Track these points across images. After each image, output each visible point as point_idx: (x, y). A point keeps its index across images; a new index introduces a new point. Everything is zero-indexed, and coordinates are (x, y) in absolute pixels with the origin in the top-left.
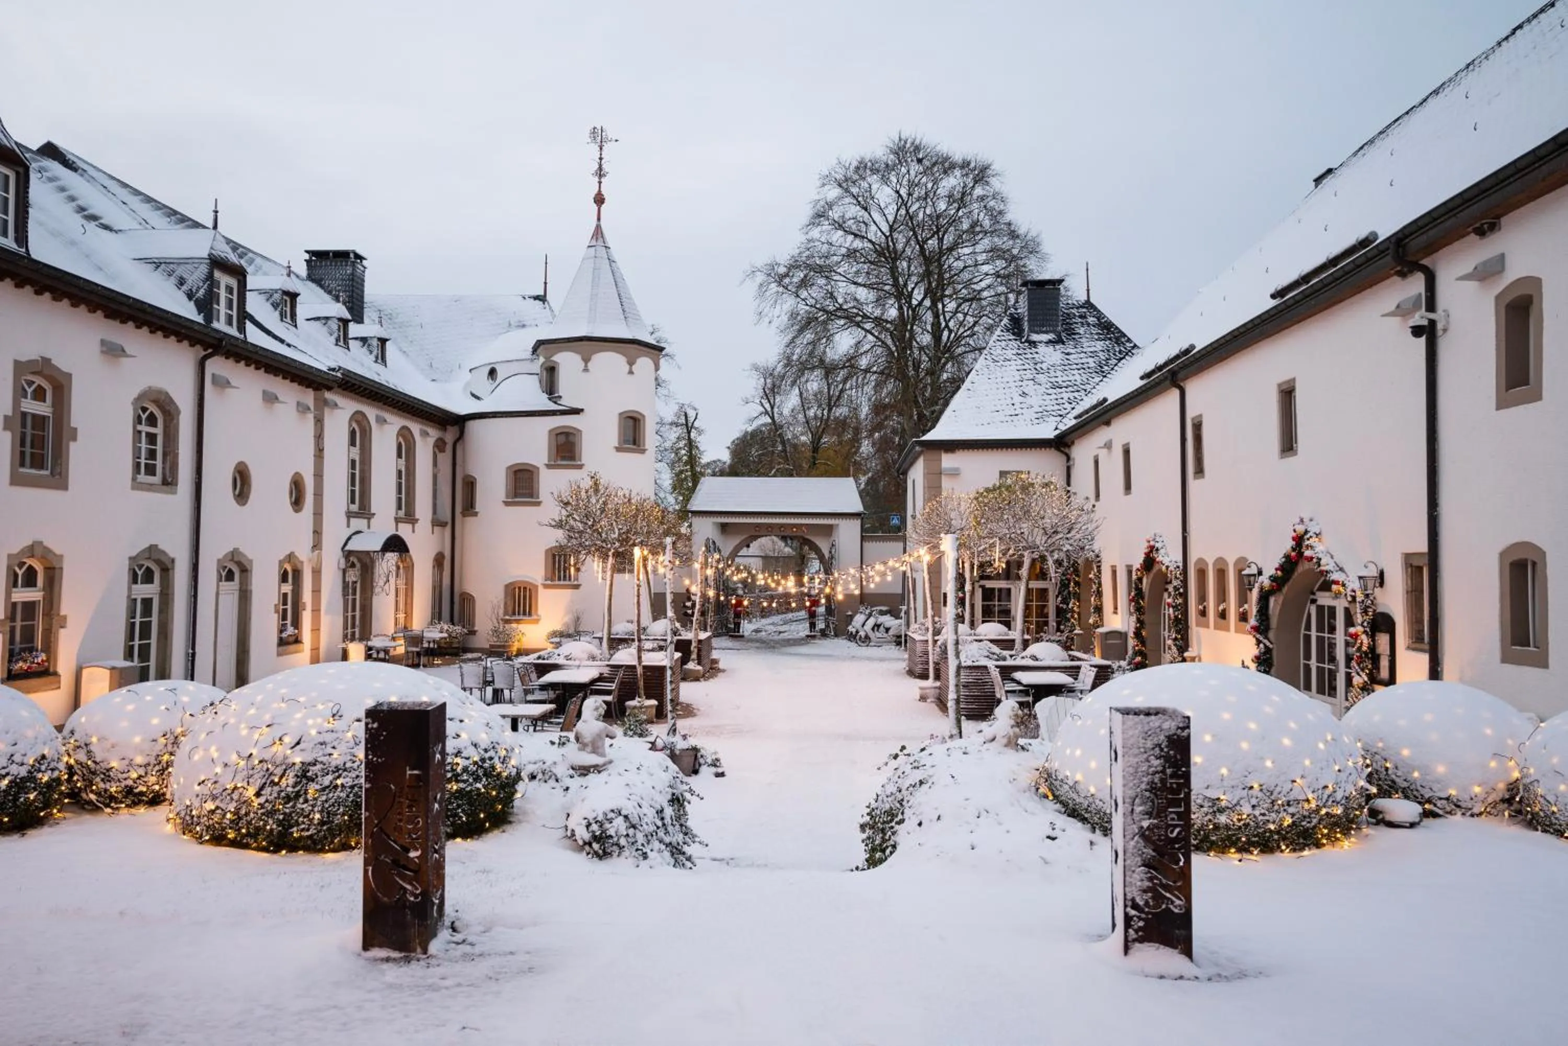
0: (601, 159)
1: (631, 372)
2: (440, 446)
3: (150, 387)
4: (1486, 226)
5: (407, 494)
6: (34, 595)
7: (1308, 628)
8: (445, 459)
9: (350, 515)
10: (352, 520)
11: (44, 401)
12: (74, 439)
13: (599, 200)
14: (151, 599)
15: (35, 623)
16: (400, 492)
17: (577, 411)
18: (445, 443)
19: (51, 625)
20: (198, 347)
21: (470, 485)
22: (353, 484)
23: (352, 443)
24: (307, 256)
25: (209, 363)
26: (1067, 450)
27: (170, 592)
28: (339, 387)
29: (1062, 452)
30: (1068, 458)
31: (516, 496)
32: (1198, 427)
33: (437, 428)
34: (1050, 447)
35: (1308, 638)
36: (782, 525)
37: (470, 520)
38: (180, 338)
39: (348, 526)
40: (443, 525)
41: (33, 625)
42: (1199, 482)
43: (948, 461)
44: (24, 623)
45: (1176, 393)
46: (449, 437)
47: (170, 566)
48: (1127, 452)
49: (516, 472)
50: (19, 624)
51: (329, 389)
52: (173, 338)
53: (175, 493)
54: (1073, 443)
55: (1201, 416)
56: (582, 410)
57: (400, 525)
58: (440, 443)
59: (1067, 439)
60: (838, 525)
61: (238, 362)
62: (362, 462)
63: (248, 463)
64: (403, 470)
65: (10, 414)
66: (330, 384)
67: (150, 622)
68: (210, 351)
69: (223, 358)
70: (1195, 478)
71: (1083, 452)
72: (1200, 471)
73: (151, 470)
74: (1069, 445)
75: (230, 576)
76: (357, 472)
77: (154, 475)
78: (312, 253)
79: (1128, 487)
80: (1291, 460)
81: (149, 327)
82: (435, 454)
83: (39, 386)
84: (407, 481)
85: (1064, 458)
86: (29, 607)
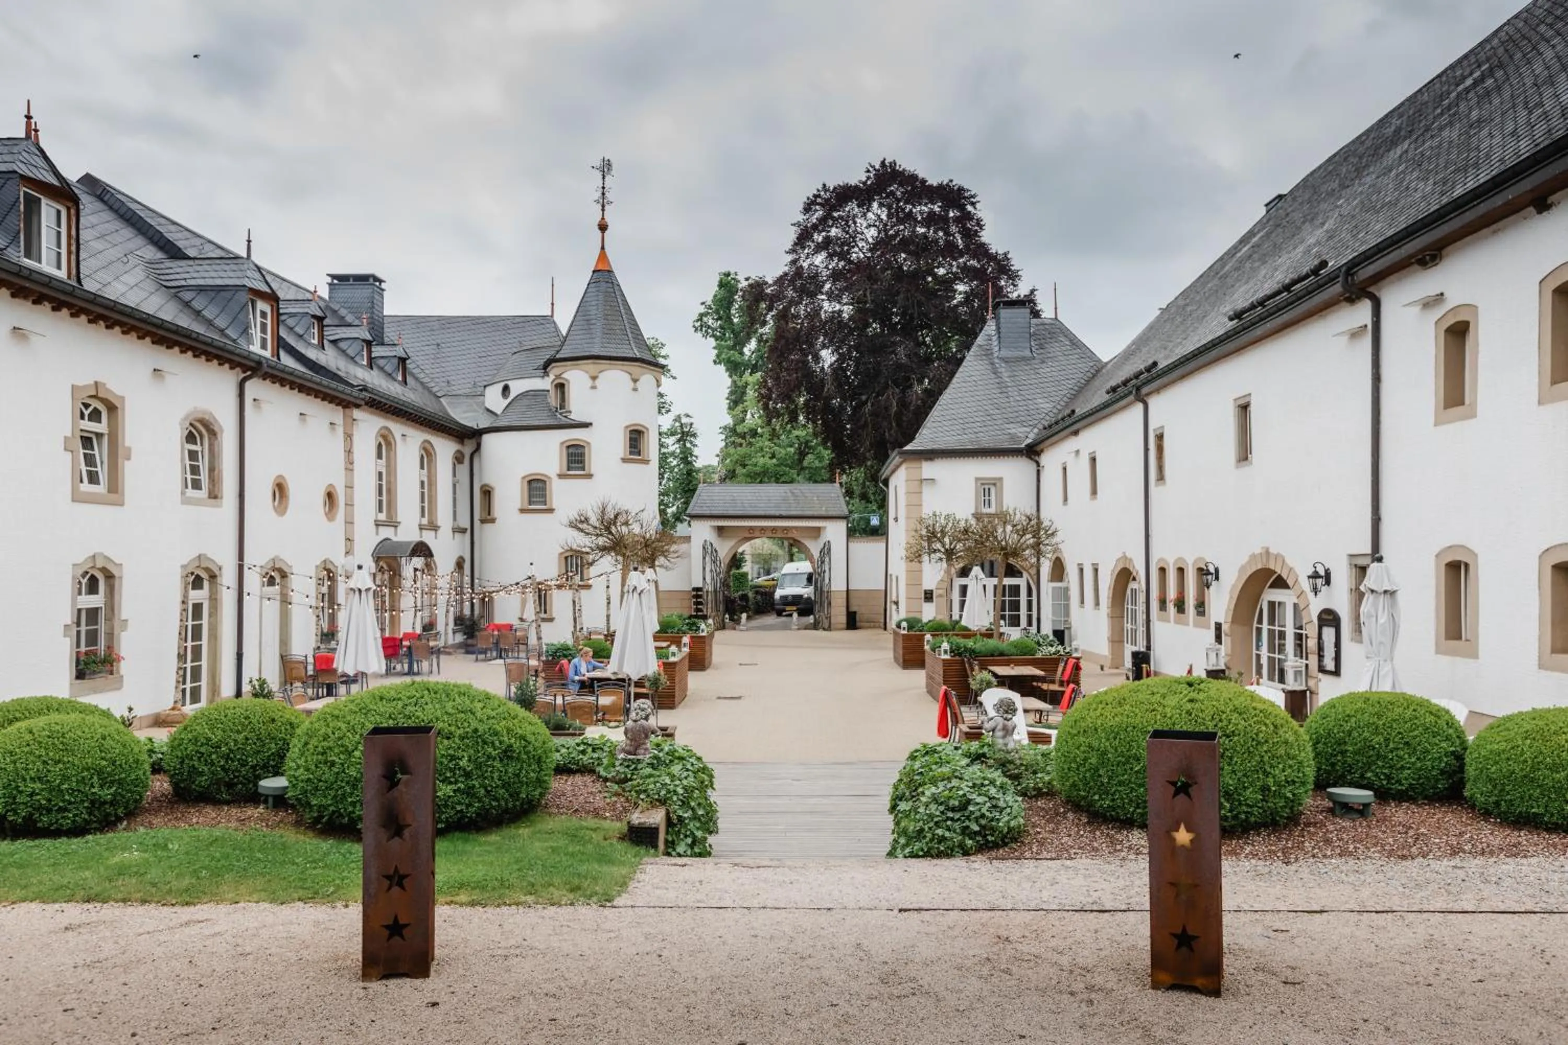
0: (603, 188)
1: (635, 390)
2: (458, 458)
3: (195, 408)
4: (1428, 258)
5: (430, 502)
6: (96, 601)
7: (1260, 621)
8: (464, 469)
9: (378, 524)
10: (381, 528)
11: (100, 422)
12: (129, 459)
13: (603, 227)
14: (202, 604)
15: (98, 627)
16: (423, 501)
17: (586, 425)
18: (463, 455)
19: (112, 628)
20: (238, 369)
21: (487, 493)
22: (380, 494)
23: (379, 456)
24: (329, 280)
25: (248, 384)
26: (1037, 458)
27: (219, 597)
28: (367, 404)
29: (1032, 459)
30: (1038, 464)
31: (530, 503)
32: (1160, 437)
33: (456, 442)
34: (1022, 455)
35: (1259, 631)
36: (774, 529)
37: (488, 526)
38: (222, 360)
39: (377, 533)
40: (463, 531)
41: (96, 630)
42: (1161, 488)
43: (929, 469)
44: (89, 628)
45: (1140, 407)
46: (467, 450)
47: (217, 573)
48: (1093, 460)
49: (530, 482)
50: (83, 628)
51: (358, 406)
52: (215, 362)
53: (220, 506)
54: (1042, 451)
55: (1162, 427)
56: (591, 424)
57: (424, 532)
58: (459, 455)
59: (1038, 448)
60: (825, 528)
61: (274, 383)
62: (388, 474)
63: (287, 477)
64: (426, 480)
65: (69, 434)
66: (358, 402)
67: (201, 625)
68: (249, 373)
69: (261, 380)
70: (1156, 485)
71: (1052, 459)
72: (1161, 477)
73: (197, 485)
74: (1038, 454)
75: (271, 582)
76: (384, 483)
77: (200, 489)
78: (334, 277)
79: (1094, 492)
80: (1246, 470)
81: (194, 352)
82: (454, 465)
83: (95, 409)
84: (430, 490)
85: (1035, 465)
86: (93, 614)
